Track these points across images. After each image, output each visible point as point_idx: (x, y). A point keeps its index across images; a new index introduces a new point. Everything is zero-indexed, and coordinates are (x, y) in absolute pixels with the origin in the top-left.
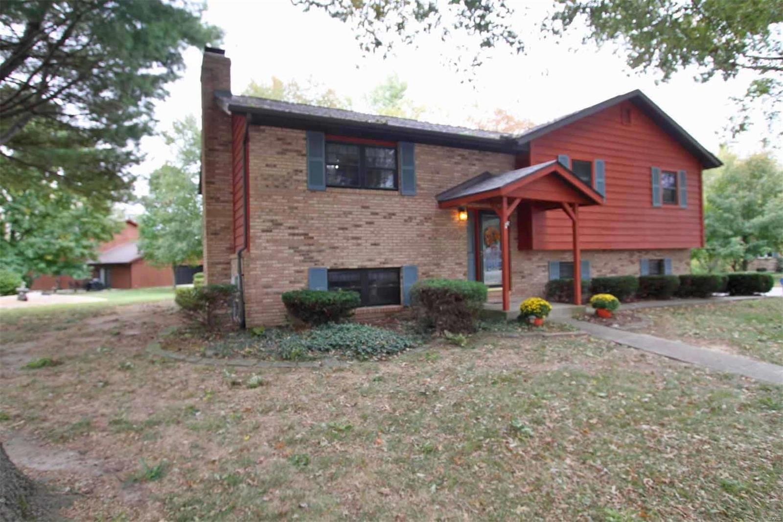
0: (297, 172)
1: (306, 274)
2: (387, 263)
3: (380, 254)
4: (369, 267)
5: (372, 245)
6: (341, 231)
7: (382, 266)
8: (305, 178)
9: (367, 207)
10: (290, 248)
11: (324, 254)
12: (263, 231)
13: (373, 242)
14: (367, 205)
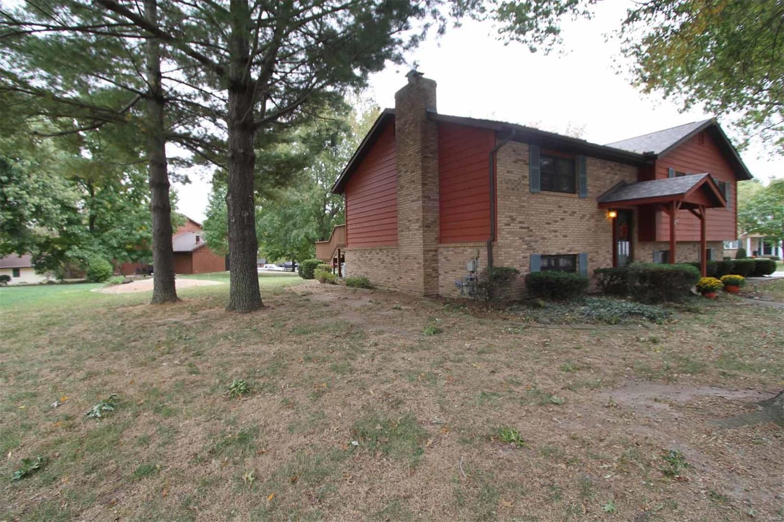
0: (524, 177)
1: (528, 259)
2: (570, 251)
3: (568, 244)
4: (561, 253)
5: (563, 236)
6: (547, 226)
7: (568, 253)
8: (528, 183)
10: (520, 239)
11: (538, 243)
12: (506, 225)
14: (561, 205)
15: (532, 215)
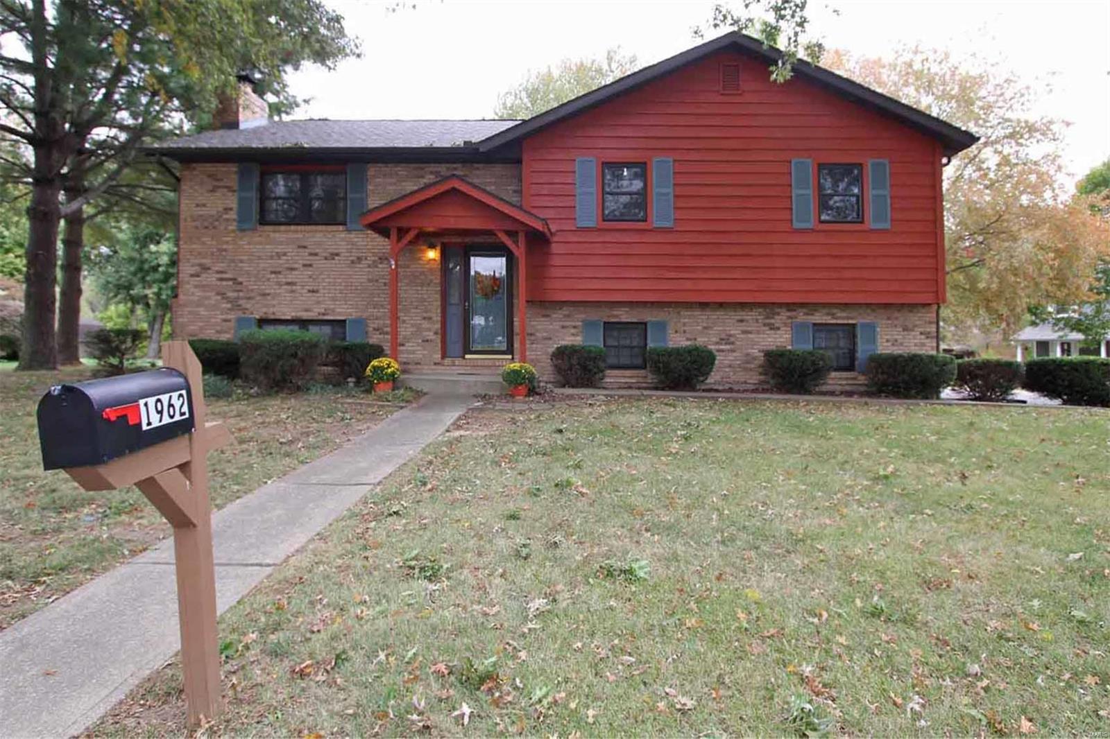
0: (227, 210)
1: (232, 324)
2: (327, 314)
3: (318, 303)
4: (305, 318)
5: (309, 291)
6: (273, 276)
7: (321, 317)
8: (235, 217)
9: (305, 247)
10: (218, 294)
11: (253, 302)
12: (192, 276)
13: (311, 288)
14: (305, 244)
15: (242, 261)
